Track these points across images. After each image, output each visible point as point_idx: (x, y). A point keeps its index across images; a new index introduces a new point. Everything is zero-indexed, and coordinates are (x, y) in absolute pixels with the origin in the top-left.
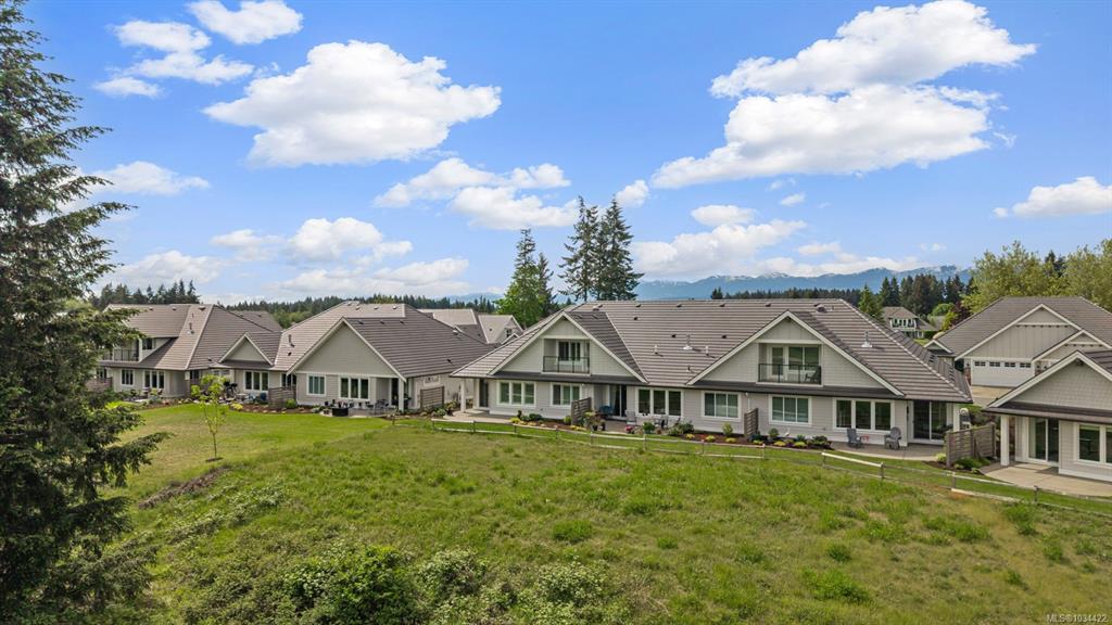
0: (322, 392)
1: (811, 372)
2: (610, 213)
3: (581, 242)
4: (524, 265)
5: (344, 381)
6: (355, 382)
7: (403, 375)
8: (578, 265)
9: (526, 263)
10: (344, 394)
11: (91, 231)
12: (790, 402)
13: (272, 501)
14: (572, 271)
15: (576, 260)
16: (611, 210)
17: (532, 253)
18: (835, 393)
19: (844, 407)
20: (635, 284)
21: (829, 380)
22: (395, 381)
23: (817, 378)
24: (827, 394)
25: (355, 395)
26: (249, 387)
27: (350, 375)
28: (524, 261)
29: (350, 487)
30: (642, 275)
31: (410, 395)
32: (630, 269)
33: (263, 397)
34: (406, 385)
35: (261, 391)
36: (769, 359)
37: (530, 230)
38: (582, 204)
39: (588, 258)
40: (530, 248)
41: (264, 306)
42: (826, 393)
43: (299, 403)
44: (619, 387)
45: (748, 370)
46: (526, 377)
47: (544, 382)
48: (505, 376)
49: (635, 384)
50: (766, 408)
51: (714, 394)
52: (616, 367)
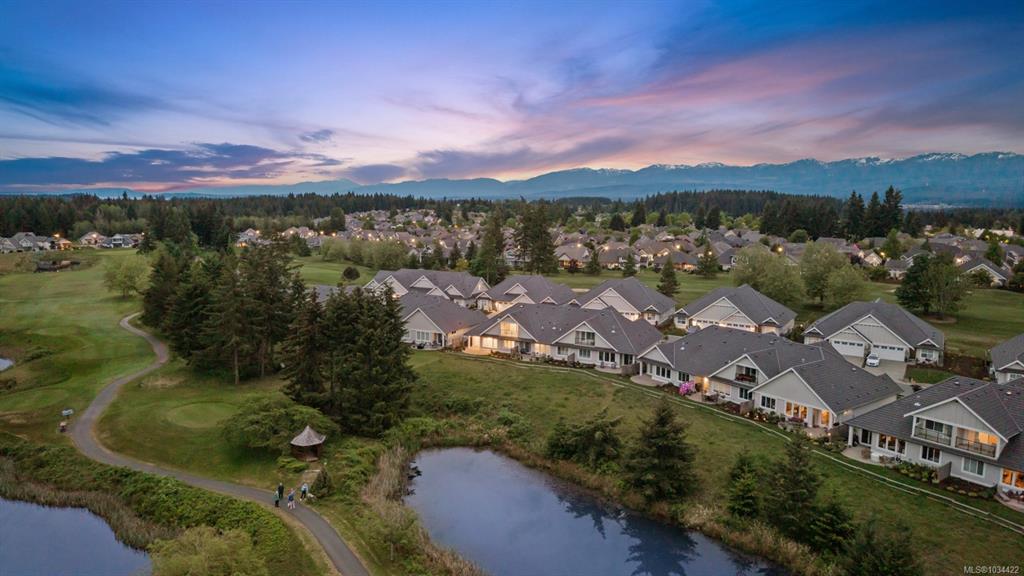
0: (409, 337)
1: (592, 341)
10: (418, 338)
18: (599, 349)
19: (601, 354)
21: (596, 345)
22: (440, 334)
23: (593, 344)
24: (596, 349)
25: (423, 338)
36: (580, 337)
44: (528, 343)
45: (570, 339)
46: (494, 336)
47: (501, 339)
48: (485, 335)
49: (534, 342)
50: (577, 352)
51: (561, 347)
52: (528, 336)
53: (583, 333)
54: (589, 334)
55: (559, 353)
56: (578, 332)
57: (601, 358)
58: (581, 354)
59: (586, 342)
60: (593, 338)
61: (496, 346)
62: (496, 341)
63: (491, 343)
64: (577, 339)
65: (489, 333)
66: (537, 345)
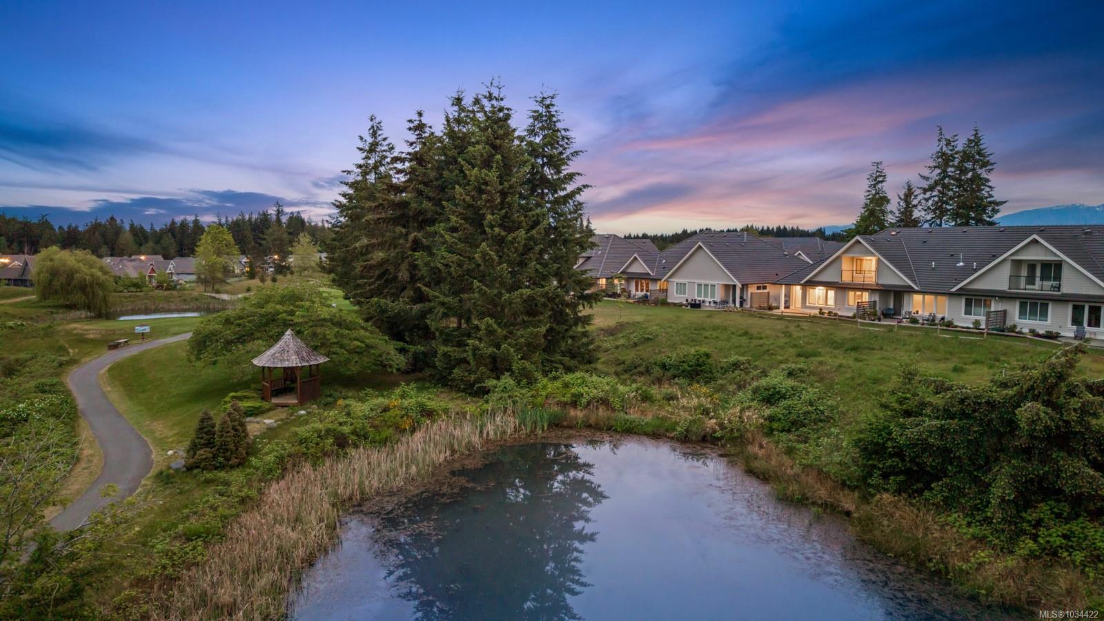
0: (685, 294)
1: (1055, 283)
2: (969, 140)
3: (938, 171)
4: (874, 195)
5: (699, 285)
6: (706, 285)
7: (740, 282)
8: (934, 194)
9: (876, 194)
10: (699, 295)
11: (578, 198)
12: (1034, 305)
13: (651, 337)
14: (927, 200)
15: (931, 188)
16: (972, 138)
17: (884, 184)
18: (1071, 299)
19: (1078, 310)
20: (995, 211)
21: (1067, 289)
22: (734, 286)
23: (1058, 287)
24: (1063, 300)
25: (706, 295)
26: (637, 290)
27: (703, 282)
28: (874, 192)
29: (693, 334)
30: (1005, 202)
31: (745, 298)
32: (991, 196)
33: (646, 296)
34: (742, 290)
35: (644, 292)
36: (1024, 272)
37: (881, 163)
38: (941, 134)
39: (944, 186)
40: (881, 179)
41: (645, 236)
42: (1064, 298)
43: (669, 301)
44: (899, 293)
45: (999, 281)
46: (828, 285)
47: (841, 288)
48: (812, 283)
49: (910, 291)
50: (1014, 310)
51: (973, 299)
52: (897, 278)
53: (1032, 266)
54: (1046, 266)
55: (968, 312)
56: (1017, 264)
57: (1077, 321)
58: (1022, 313)
59: (1040, 287)
60: (1058, 277)
61: (831, 302)
62: (831, 293)
63: (821, 297)
64: (1014, 278)
65: (820, 279)
66: (917, 298)
